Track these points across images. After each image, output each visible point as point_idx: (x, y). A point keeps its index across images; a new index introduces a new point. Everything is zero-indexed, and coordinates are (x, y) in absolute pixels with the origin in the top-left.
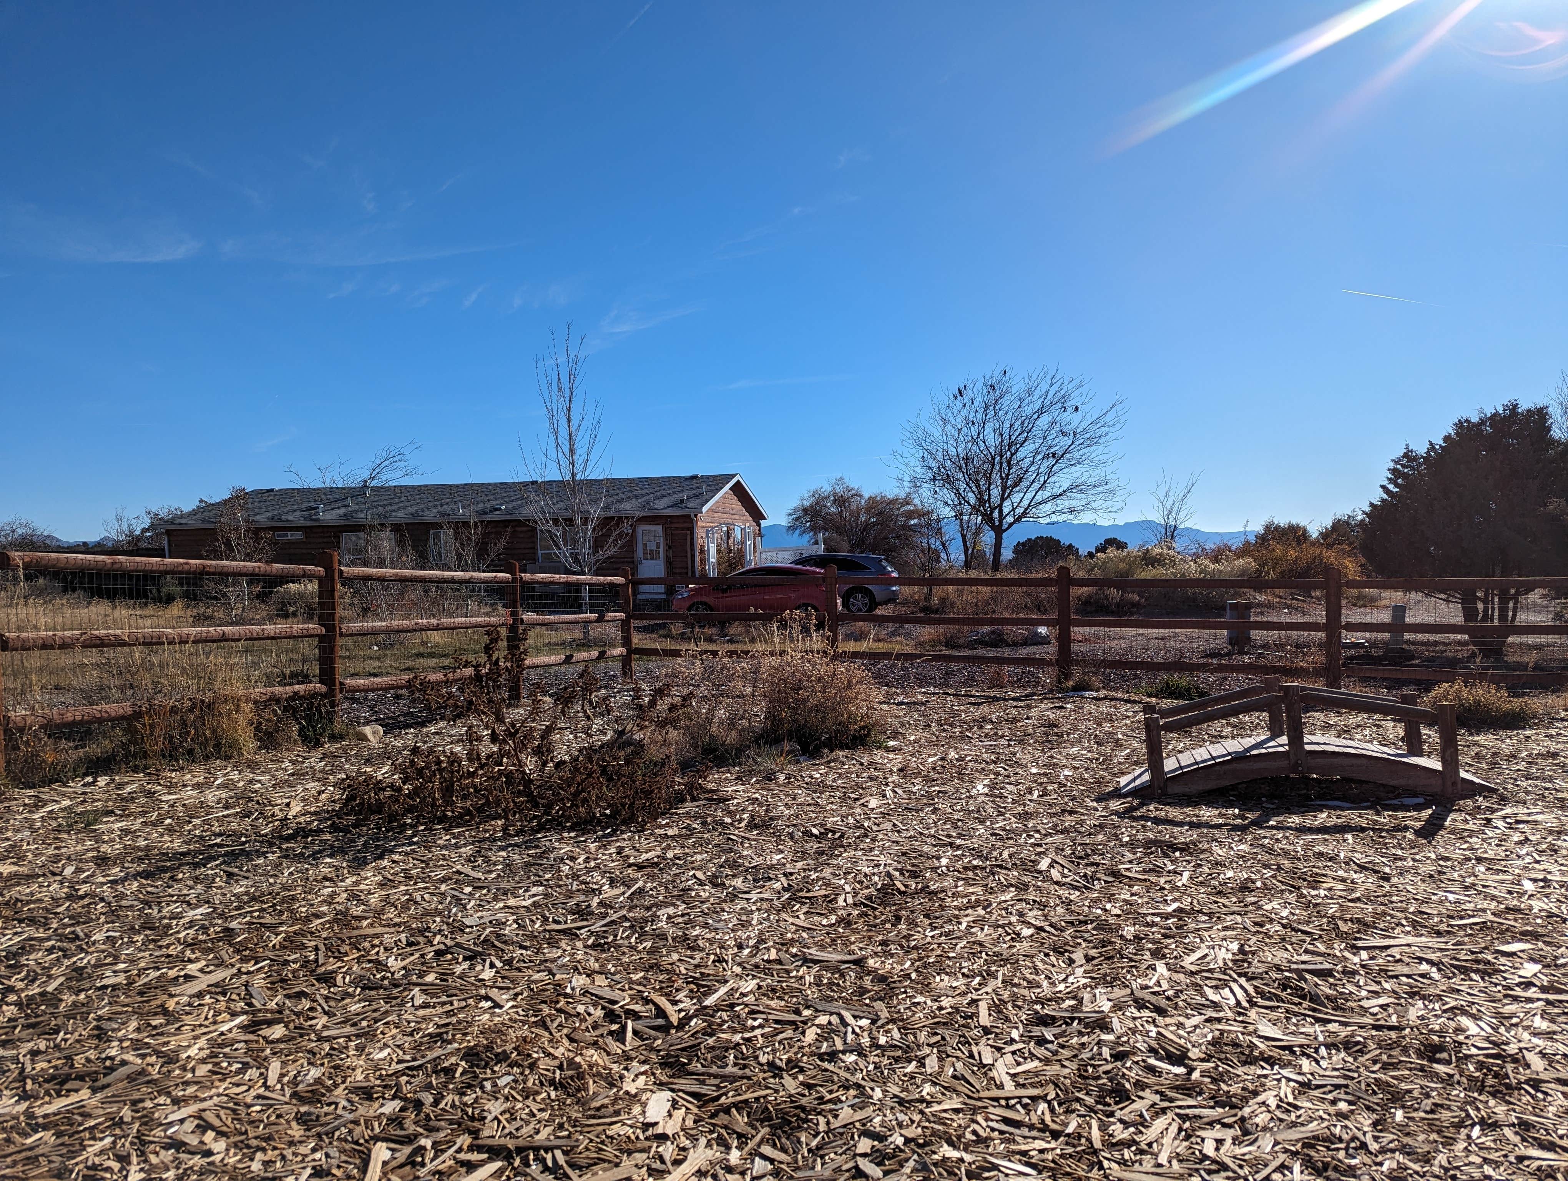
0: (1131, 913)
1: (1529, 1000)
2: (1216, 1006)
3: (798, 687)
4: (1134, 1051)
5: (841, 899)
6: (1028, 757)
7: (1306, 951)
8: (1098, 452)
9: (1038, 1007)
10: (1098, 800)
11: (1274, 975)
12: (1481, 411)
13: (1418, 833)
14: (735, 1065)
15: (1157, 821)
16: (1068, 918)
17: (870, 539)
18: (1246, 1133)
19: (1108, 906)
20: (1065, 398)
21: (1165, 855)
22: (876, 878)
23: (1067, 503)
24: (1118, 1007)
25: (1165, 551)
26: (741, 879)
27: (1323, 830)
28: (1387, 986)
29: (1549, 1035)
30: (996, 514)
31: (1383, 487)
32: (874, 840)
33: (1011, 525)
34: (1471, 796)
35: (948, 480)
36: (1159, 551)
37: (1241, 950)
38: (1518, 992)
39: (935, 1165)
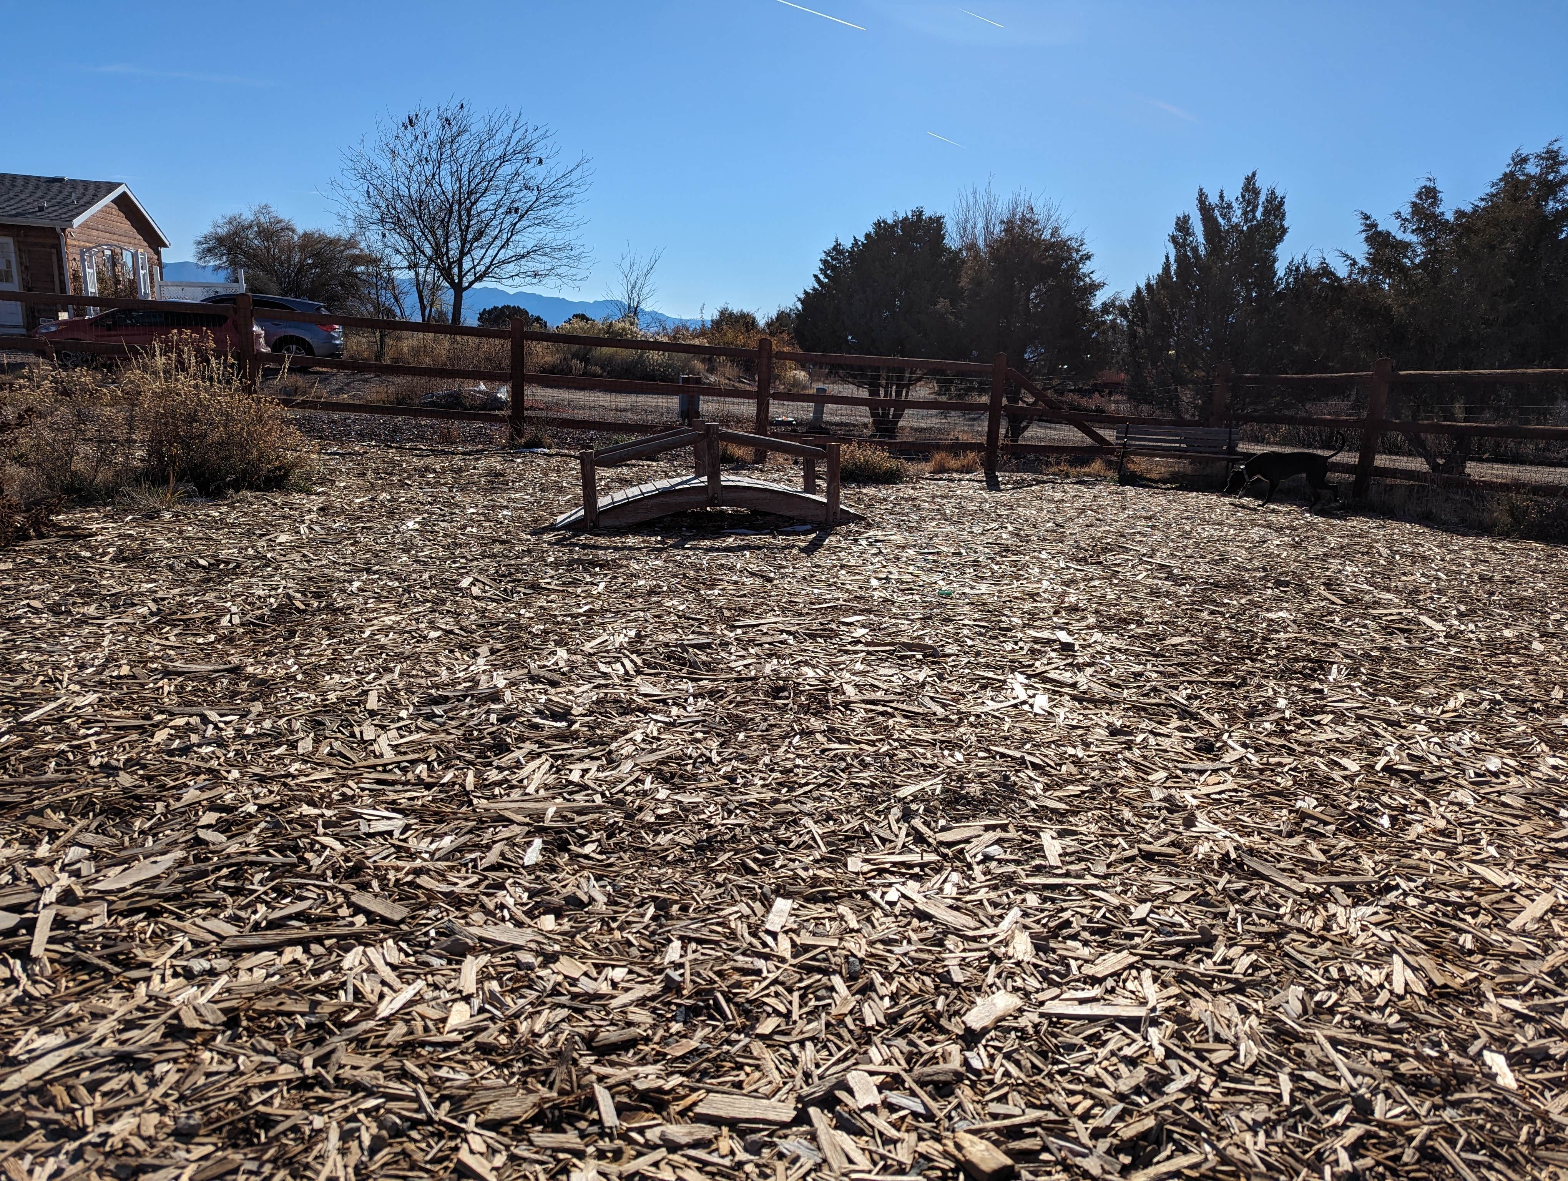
0: (544, 615)
1: (856, 652)
2: (605, 675)
3: (192, 418)
4: (522, 713)
5: (225, 621)
6: (468, 499)
7: (693, 633)
8: (564, 213)
9: (433, 691)
10: (532, 534)
11: (661, 650)
12: (895, 214)
13: (802, 550)
14: (56, 771)
15: (584, 547)
16: (480, 622)
17: (306, 283)
18: (610, 761)
19: (522, 611)
20: (528, 148)
21: (586, 570)
22: (272, 600)
23: (530, 264)
24: (513, 684)
25: (628, 325)
26: (93, 607)
27: (728, 549)
28: (752, 651)
29: (864, 673)
30: (455, 270)
31: (816, 276)
32: (275, 569)
33: (471, 283)
34: (847, 523)
35: (399, 224)
36: (621, 325)
37: (638, 635)
38: (849, 647)
39: (290, 822)
